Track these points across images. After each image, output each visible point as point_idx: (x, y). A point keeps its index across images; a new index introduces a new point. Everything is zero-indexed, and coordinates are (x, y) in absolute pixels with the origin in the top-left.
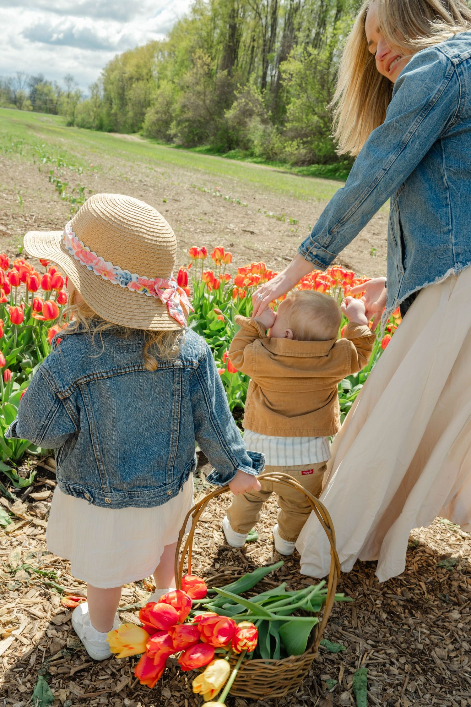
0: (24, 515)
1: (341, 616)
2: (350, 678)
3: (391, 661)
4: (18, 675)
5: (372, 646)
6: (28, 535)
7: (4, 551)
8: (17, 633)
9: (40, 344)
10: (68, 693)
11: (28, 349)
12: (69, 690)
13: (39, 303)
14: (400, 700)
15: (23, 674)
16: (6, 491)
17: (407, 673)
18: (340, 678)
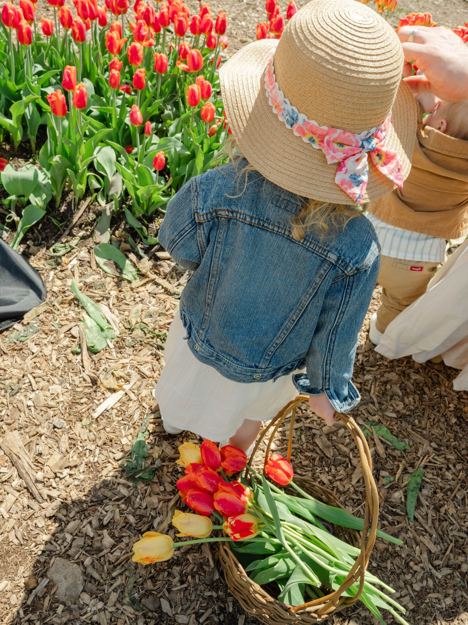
0: (149, 273)
1: (414, 414)
2: (406, 477)
3: (448, 466)
4: (122, 427)
5: (435, 449)
6: (149, 293)
7: (126, 306)
8: (127, 387)
9: (183, 94)
10: (160, 452)
11: (172, 99)
12: (161, 448)
13: (185, 50)
14: (446, 506)
15: (127, 427)
16: (136, 246)
17: (460, 480)
18: (397, 476)
